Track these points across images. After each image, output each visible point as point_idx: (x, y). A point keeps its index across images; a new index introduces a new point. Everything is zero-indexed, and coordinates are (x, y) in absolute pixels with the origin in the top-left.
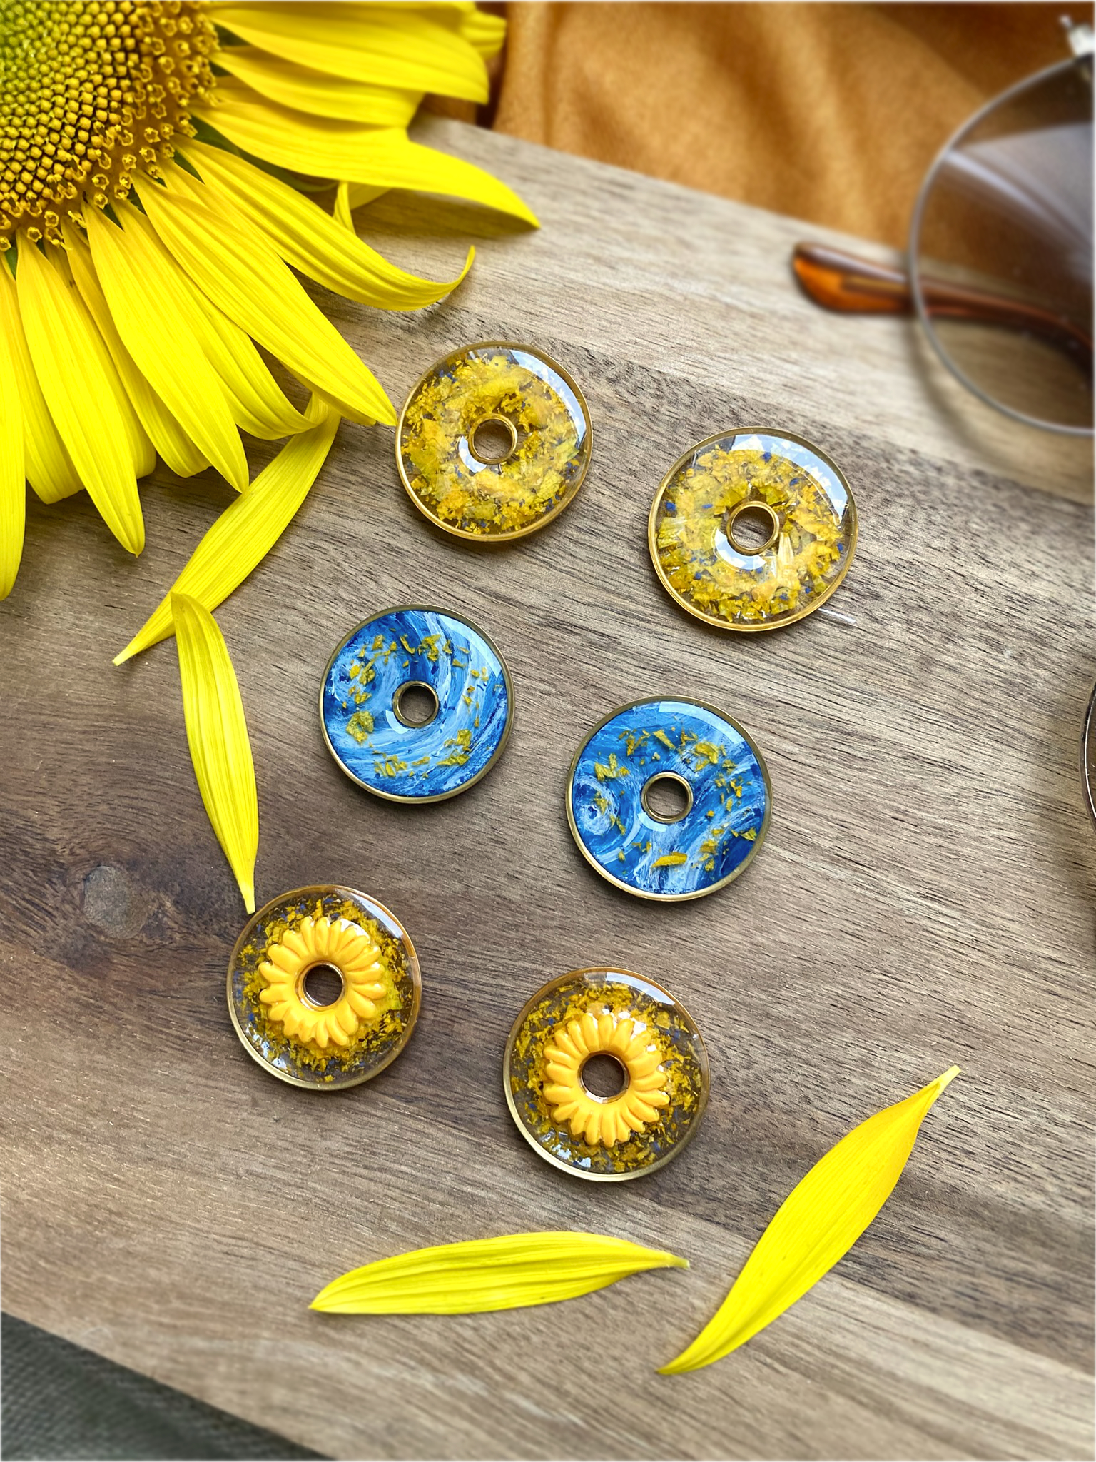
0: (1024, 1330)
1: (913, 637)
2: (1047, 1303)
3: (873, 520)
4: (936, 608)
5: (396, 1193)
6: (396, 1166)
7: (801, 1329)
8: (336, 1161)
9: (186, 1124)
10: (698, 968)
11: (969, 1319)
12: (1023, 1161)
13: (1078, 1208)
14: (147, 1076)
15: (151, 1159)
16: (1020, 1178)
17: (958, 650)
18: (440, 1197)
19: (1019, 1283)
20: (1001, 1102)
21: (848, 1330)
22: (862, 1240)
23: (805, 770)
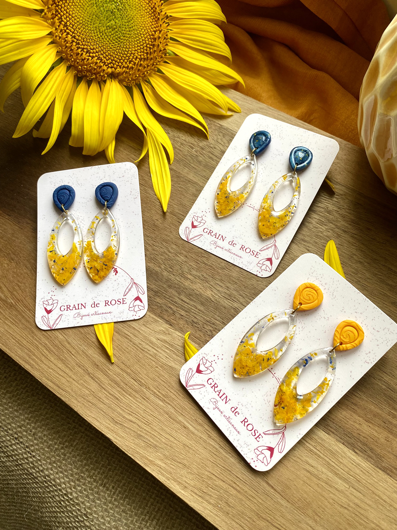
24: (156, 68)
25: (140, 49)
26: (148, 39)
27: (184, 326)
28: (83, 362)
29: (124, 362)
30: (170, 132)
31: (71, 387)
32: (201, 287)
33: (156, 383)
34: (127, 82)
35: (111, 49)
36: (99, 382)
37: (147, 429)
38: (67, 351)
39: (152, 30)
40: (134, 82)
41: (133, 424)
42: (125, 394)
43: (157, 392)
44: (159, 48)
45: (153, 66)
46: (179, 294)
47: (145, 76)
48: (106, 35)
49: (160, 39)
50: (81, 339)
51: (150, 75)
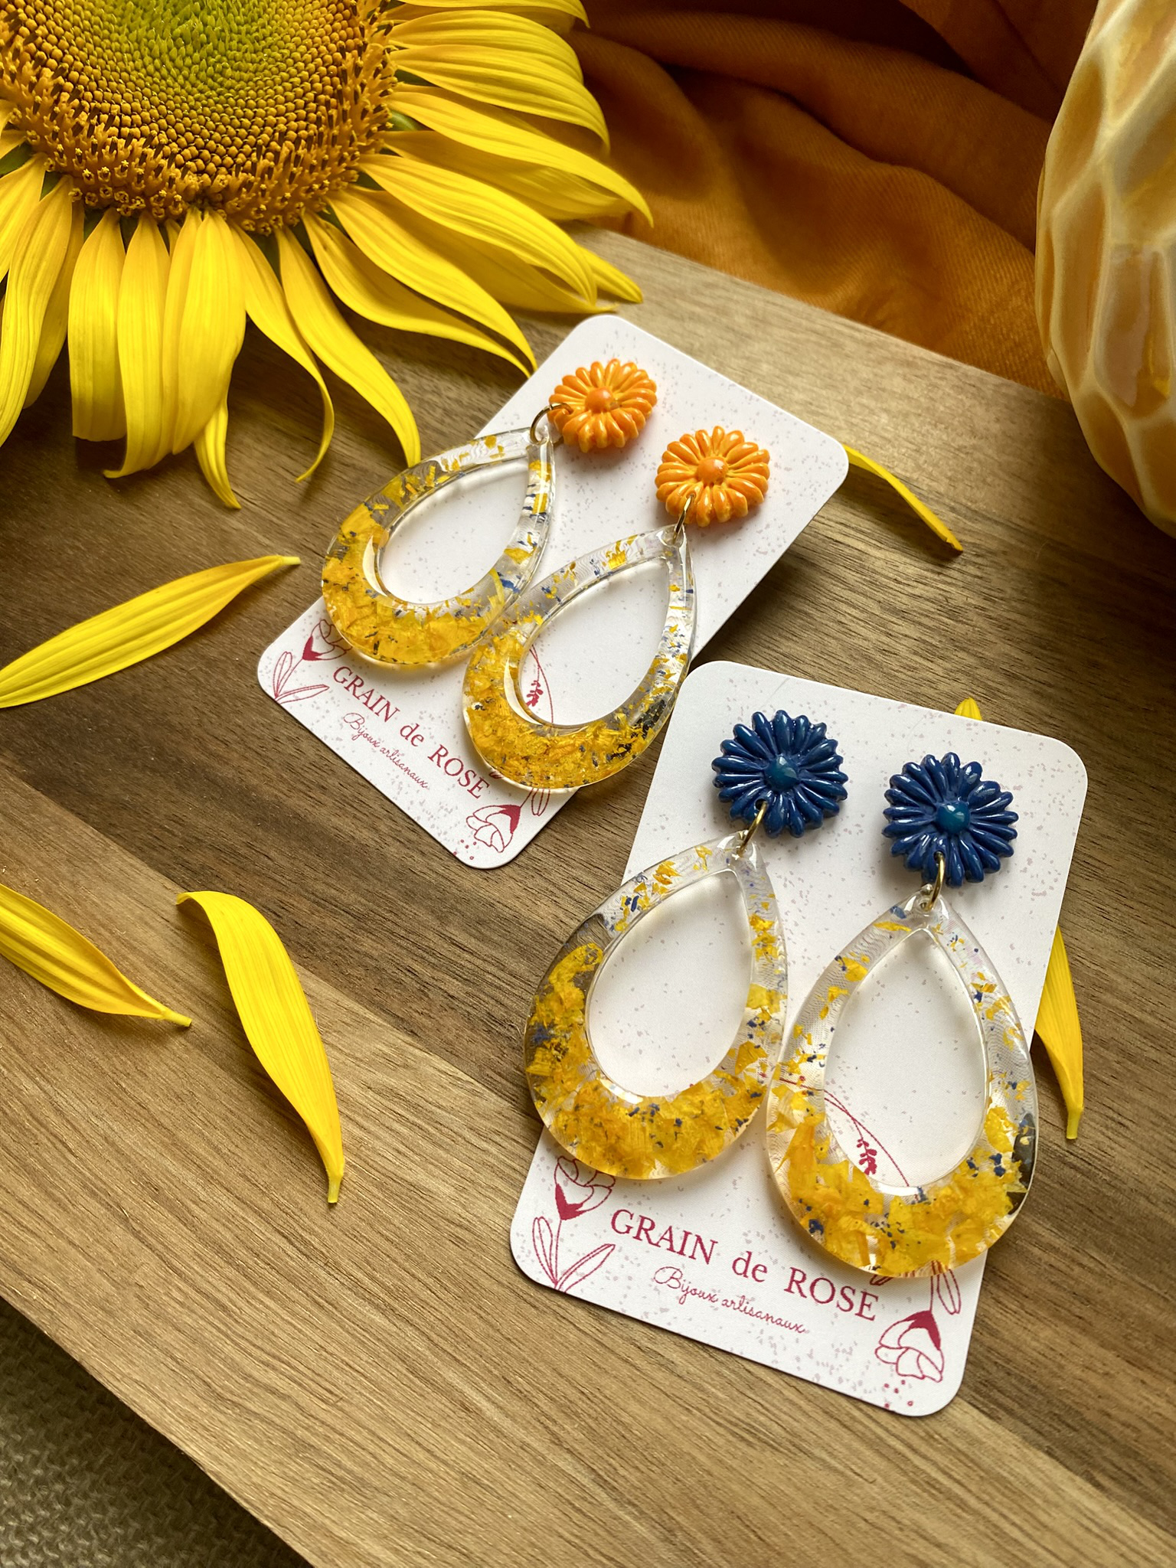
24: (353, 172)
25: (296, 109)
26: (321, 78)
27: (458, 1036)
28: (104, 1178)
29: (248, 1173)
30: (408, 378)
31: (59, 1268)
32: (518, 893)
33: (359, 1247)
34: (255, 220)
35: (194, 112)
36: (159, 1247)
37: (329, 1420)
38: (51, 1138)
39: (332, 46)
40: (280, 217)
41: (278, 1401)
42: (252, 1289)
43: (366, 1280)
44: (361, 104)
45: (340, 164)
46: (442, 919)
47: (316, 198)
48: (175, 67)
49: (362, 75)
50: (99, 1092)
51: (334, 194)
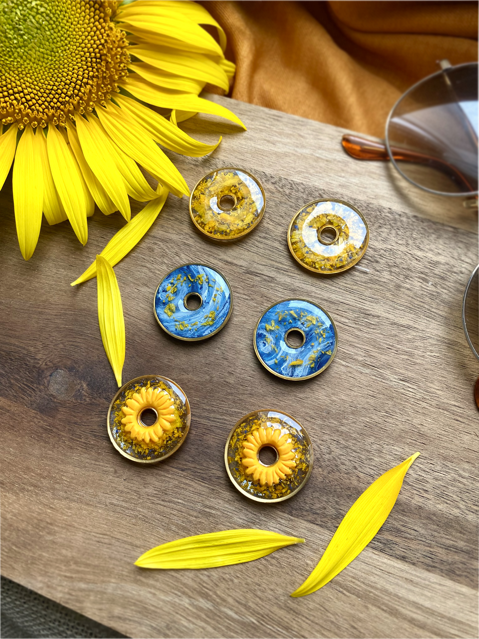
0: (454, 572)
1: (392, 277)
2: (463, 560)
3: (375, 234)
4: (401, 266)
5: (175, 512)
6: (176, 500)
7: (355, 574)
8: (150, 498)
9: (84, 481)
10: (308, 411)
11: (430, 568)
12: (449, 494)
13: (474, 515)
14: (69, 460)
15: (67, 498)
16: (448, 502)
17: (410, 282)
18: (195, 514)
19: (451, 550)
20: (438, 468)
21: (376, 574)
22: (380, 531)
23: (351, 329)
